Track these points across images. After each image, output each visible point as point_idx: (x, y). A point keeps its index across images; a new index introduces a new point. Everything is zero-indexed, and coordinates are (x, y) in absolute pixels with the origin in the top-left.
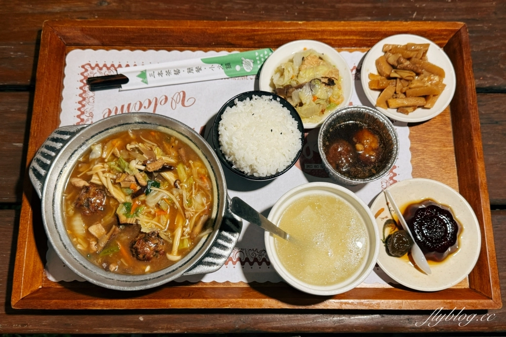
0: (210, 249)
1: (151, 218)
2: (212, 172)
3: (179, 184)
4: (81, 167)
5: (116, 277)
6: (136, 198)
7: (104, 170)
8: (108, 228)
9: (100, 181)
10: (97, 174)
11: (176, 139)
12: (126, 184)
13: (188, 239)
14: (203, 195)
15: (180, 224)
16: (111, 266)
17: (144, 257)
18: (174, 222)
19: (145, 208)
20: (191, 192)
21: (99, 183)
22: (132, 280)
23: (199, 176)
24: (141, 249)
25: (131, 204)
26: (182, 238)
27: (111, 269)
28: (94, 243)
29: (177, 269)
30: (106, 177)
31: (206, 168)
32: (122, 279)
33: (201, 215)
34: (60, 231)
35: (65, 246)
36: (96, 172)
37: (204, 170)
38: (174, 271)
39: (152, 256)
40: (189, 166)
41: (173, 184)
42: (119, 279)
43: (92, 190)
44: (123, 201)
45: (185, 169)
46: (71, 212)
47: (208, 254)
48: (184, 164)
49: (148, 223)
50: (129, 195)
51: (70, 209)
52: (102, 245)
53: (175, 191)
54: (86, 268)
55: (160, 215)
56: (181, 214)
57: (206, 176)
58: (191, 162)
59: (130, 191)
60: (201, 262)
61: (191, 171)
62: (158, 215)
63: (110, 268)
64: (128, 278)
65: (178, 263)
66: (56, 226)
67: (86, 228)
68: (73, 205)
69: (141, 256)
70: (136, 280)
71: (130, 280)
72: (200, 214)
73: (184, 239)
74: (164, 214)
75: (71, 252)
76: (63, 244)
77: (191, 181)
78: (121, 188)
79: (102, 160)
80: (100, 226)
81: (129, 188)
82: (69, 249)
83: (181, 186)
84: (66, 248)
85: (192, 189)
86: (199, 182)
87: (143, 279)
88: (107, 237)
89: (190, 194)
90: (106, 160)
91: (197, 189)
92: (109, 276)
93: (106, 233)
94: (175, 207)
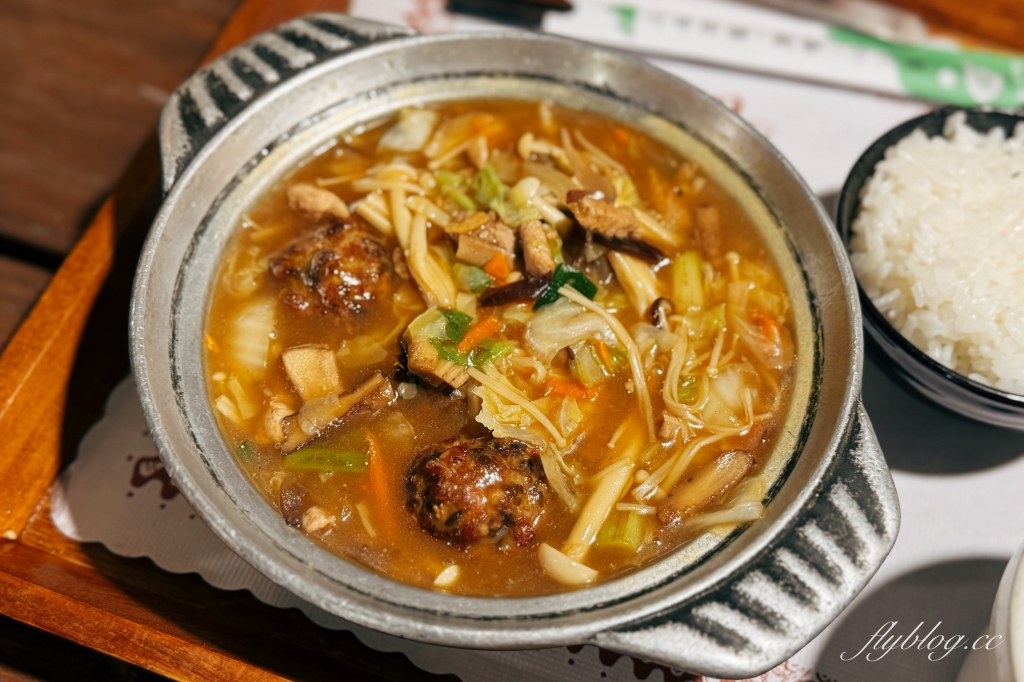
0: (739, 576)
1: (524, 392)
2: (808, 314)
3: (668, 316)
4: (342, 160)
5: (317, 559)
6: (495, 310)
7: (413, 188)
8: (353, 379)
9: (391, 218)
10: (387, 195)
11: (700, 173)
12: (478, 248)
13: (646, 518)
14: (749, 381)
15: (631, 452)
16: (314, 511)
17: (452, 519)
18: (609, 440)
19: (517, 351)
20: (705, 357)
21: (382, 223)
22: (376, 592)
23: (749, 314)
24: (453, 481)
25: (470, 319)
26: (623, 507)
27: (311, 521)
28: (280, 411)
29: (568, 613)
30: (413, 213)
31: (787, 292)
32: (335, 575)
33: (724, 447)
34: (180, 326)
35: (175, 379)
36: (387, 185)
37: (776, 299)
38: (553, 616)
39: (484, 529)
40: (723, 270)
41: (643, 308)
42: (324, 569)
43: (351, 236)
44: (446, 302)
45: (703, 276)
46: (248, 282)
47: (725, 594)
48: (705, 256)
49: (511, 403)
50: (473, 291)
51: (247, 271)
52: (311, 427)
53: (643, 334)
54: (219, 484)
55: (562, 396)
56: (642, 420)
57: (782, 320)
58: (734, 258)
59: (481, 279)
60: (682, 615)
61: (726, 289)
62: (553, 395)
63: (305, 520)
64: (363, 581)
65: (578, 595)
66: (176, 301)
67: (276, 349)
68: (264, 264)
69: (442, 512)
70: (389, 597)
71: (366, 590)
72: (717, 444)
73: (628, 513)
74: (579, 400)
75: (188, 409)
76: (174, 368)
77: (718, 320)
78: (453, 260)
79: (420, 161)
80: (329, 359)
81: (482, 268)
82: (186, 396)
83: (674, 327)
84: (175, 385)
85: (711, 345)
86: (748, 334)
87: (417, 604)
88: (341, 405)
89: (699, 361)
90: (433, 165)
91: (731, 354)
92: (294, 543)
93: (340, 390)
94: (629, 387)
